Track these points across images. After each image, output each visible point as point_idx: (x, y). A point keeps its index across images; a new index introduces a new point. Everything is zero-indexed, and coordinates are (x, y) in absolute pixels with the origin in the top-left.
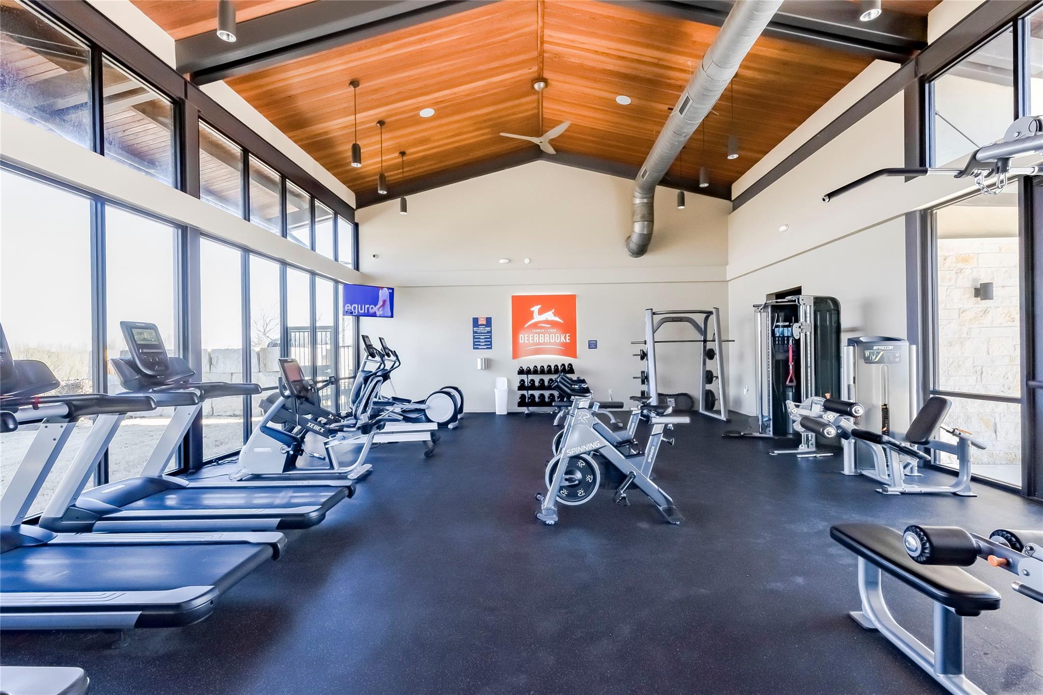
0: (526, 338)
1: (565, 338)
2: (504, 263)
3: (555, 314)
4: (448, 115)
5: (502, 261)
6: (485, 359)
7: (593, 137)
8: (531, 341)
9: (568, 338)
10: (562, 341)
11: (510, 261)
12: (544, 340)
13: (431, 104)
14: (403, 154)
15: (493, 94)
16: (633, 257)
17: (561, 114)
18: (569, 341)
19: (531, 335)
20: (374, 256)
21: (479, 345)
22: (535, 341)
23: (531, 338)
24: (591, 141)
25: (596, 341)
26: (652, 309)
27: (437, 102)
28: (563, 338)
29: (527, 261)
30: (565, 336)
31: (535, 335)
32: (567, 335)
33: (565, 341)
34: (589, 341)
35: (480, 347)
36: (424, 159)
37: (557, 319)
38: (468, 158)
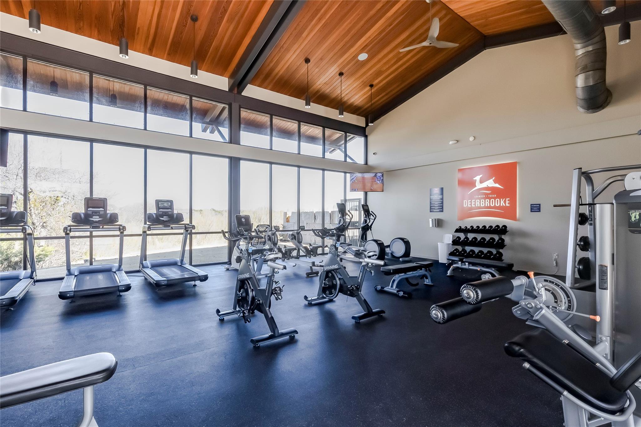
0: (469, 203)
1: (505, 202)
2: (452, 144)
3: (495, 182)
4: (379, 52)
5: (451, 143)
6: (435, 219)
7: (517, 9)
8: (473, 206)
9: (507, 202)
10: (502, 205)
11: (458, 141)
12: (485, 204)
13: (360, 50)
14: (371, 86)
15: (398, 24)
16: (588, 113)
17: (473, 6)
18: (509, 205)
19: (473, 200)
20: (374, 154)
21: (434, 209)
22: (477, 206)
23: (473, 203)
24: (521, 14)
25: (540, 205)
26: (581, 168)
27: (363, 48)
28: (502, 202)
29: (471, 139)
30: (505, 200)
31: (477, 200)
32: (507, 199)
33: (504, 205)
34: (531, 205)
35: (435, 211)
36: (389, 84)
37: (497, 185)
38: (422, 72)
